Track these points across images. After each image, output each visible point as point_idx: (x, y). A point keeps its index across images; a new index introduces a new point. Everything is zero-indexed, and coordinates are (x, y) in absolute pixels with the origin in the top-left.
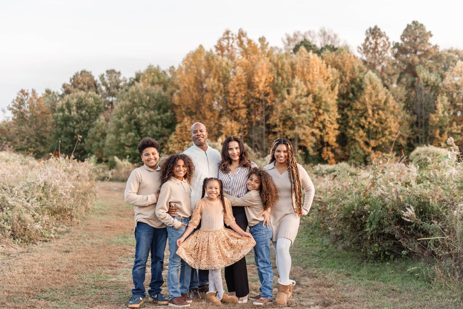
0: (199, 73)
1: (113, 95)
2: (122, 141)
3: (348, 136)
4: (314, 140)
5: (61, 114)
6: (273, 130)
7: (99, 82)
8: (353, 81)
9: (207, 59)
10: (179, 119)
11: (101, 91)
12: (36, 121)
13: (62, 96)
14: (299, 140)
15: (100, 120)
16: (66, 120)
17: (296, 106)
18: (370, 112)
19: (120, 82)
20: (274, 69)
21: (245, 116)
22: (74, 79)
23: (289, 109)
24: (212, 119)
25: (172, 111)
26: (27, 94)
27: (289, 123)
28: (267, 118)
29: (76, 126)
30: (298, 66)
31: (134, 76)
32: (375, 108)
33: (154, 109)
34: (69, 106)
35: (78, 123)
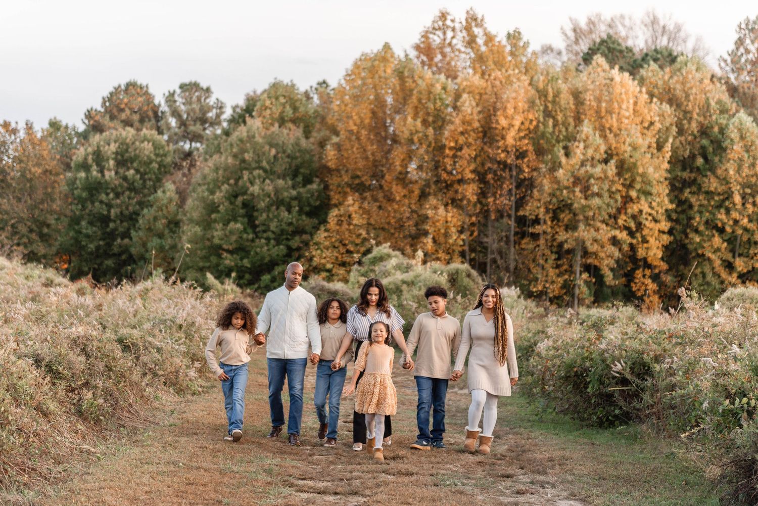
0: (380, 102)
1: (196, 137)
2: (216, 241)
3: (690, 247)
4: (617, 254)
5: (82, 175)
6: (531, 230)
7: (164, 107)
8: (704, 131)
9: (400, 75)
10: (335, 198)
11: (169, 128)
12: (32, 191)
13: (85, 136)
14: (586, 253)
15: (164, 192)
16: (94, 189)
17: (582, 182)
18: (737, 199)
19: (210, 109)
20: (538, 101)
21: (474, 198)
22: (110, 100)
23: (567, 188)
24: (407, 201)
25: (322, 181)
26: (14, 131)
27: (565, 217)
28: (520, 203)
29: (113, 202)
30: (588, 97)
31: (242, 102)
32: (748, 191)
33: (283, 176)
34: (99, 157)
35: (117, 195)
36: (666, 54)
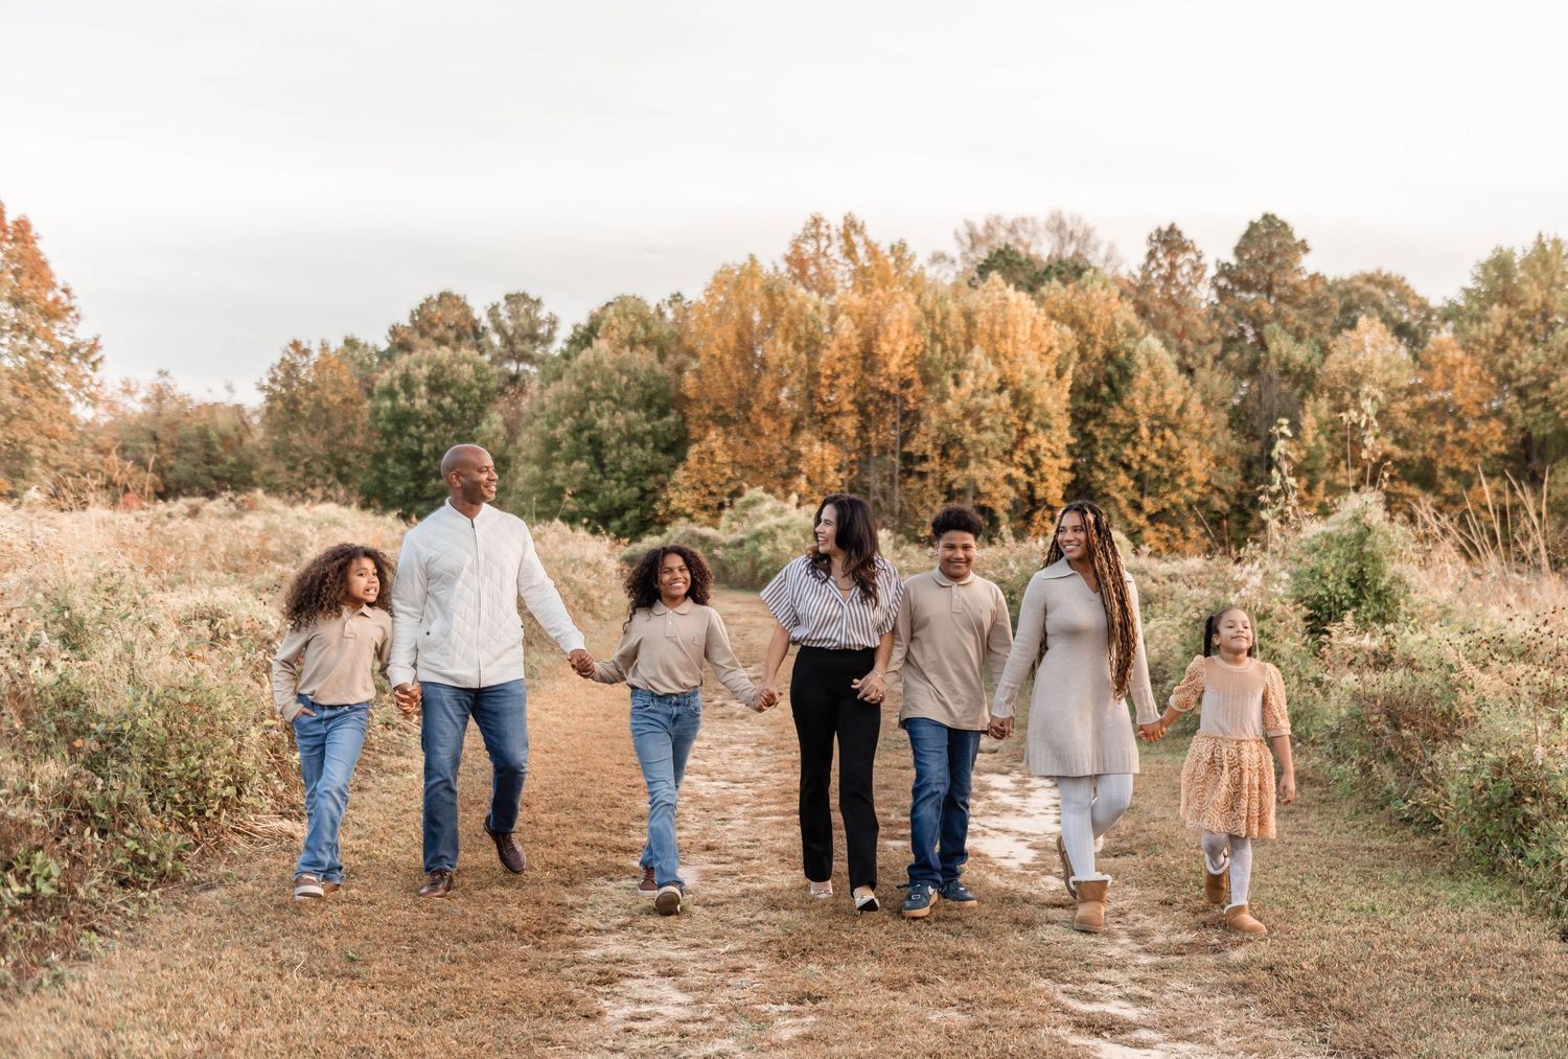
0: (746, 322)
1: (524, 357)
2: (558, 482)
3: (1094, 486)
4: (1013, 494)
5: (387, 403)
6: (918, 468)
7: (486, 322)
8: (1109, 356)
9: (769, 292)
10: (695, 432)
11: (491, 346)
12: (329, 423)
13: (388, 356)
14: (978, 494)
15: (489, 423)
16: (401, 420)
17: (972, 414)
18: (1144, 432)
19: (541, 323)
20: (924, 324)
21: (853, 433)
22: (419, 313)
23: (957, 421)
24: (777, 436)
25: (680, 411)
26: (306, 352)
27: (955, 453)
28: (905, 438)
29: (426, 436)
30: (980, 319)
31: (584, 321)
32: (1157, 423)
33: (635, 408)
34: (408, 383)
35: (430, 427)
36: (1071, 265)
